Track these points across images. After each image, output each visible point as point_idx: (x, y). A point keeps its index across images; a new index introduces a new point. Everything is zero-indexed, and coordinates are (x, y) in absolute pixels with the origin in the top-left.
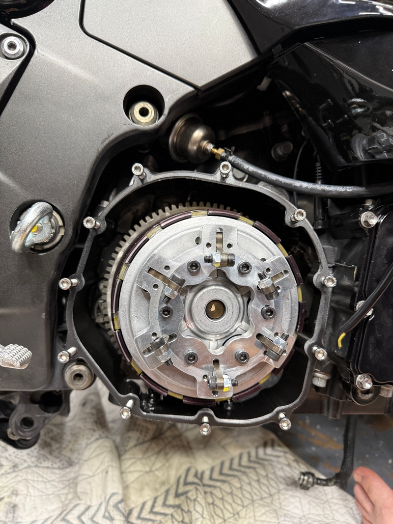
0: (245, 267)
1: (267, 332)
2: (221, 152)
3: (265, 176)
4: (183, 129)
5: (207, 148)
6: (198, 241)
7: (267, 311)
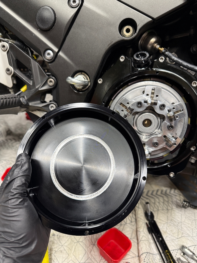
0: (163, 106)
1: (169, 135)
2: (162, 49)
3: (182, 63)
4: (146, 37)
5: (156, 47)
6: (144, 92)
7: (170, 126)
